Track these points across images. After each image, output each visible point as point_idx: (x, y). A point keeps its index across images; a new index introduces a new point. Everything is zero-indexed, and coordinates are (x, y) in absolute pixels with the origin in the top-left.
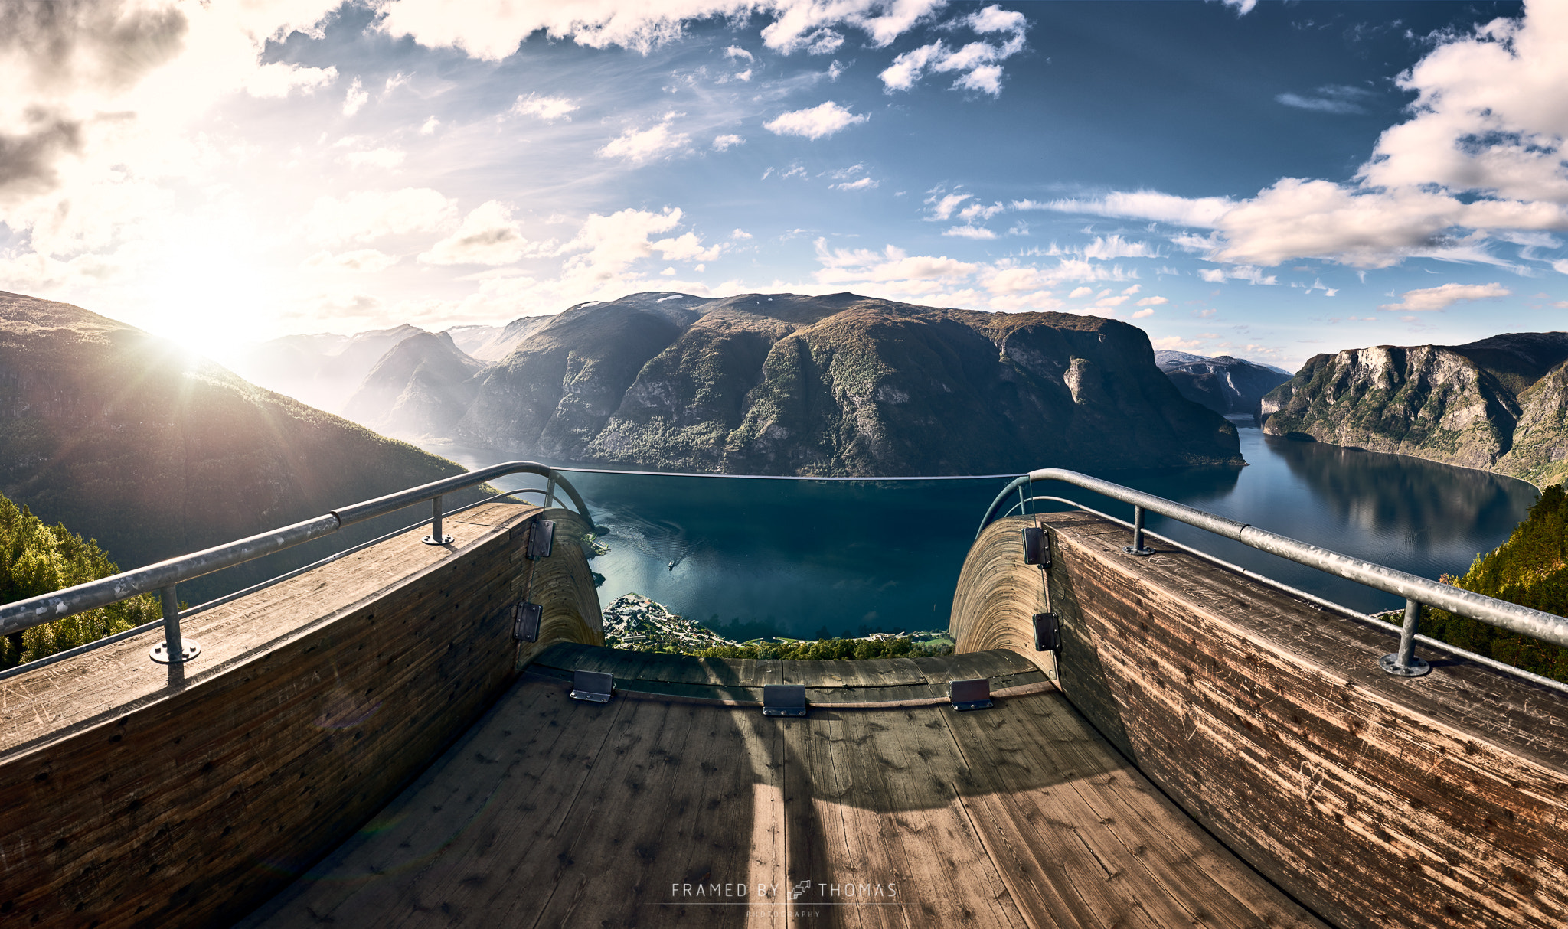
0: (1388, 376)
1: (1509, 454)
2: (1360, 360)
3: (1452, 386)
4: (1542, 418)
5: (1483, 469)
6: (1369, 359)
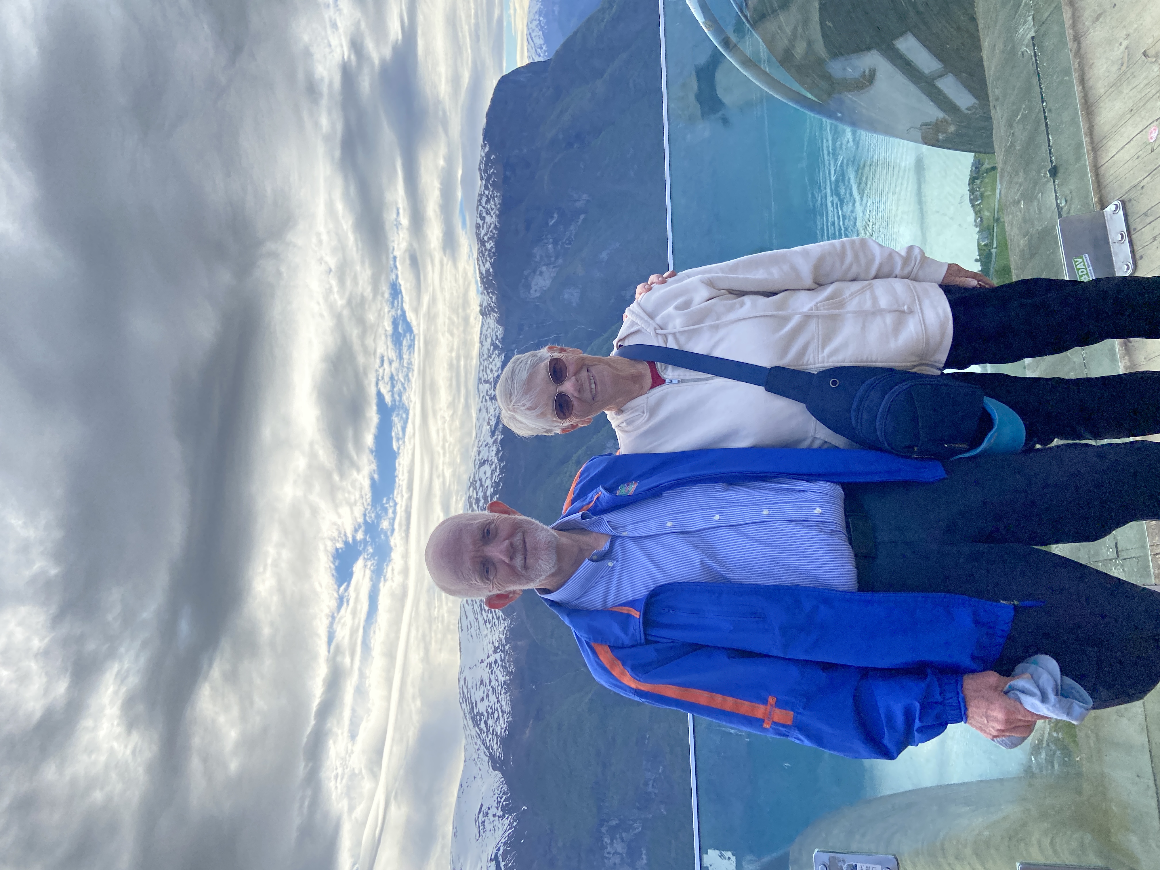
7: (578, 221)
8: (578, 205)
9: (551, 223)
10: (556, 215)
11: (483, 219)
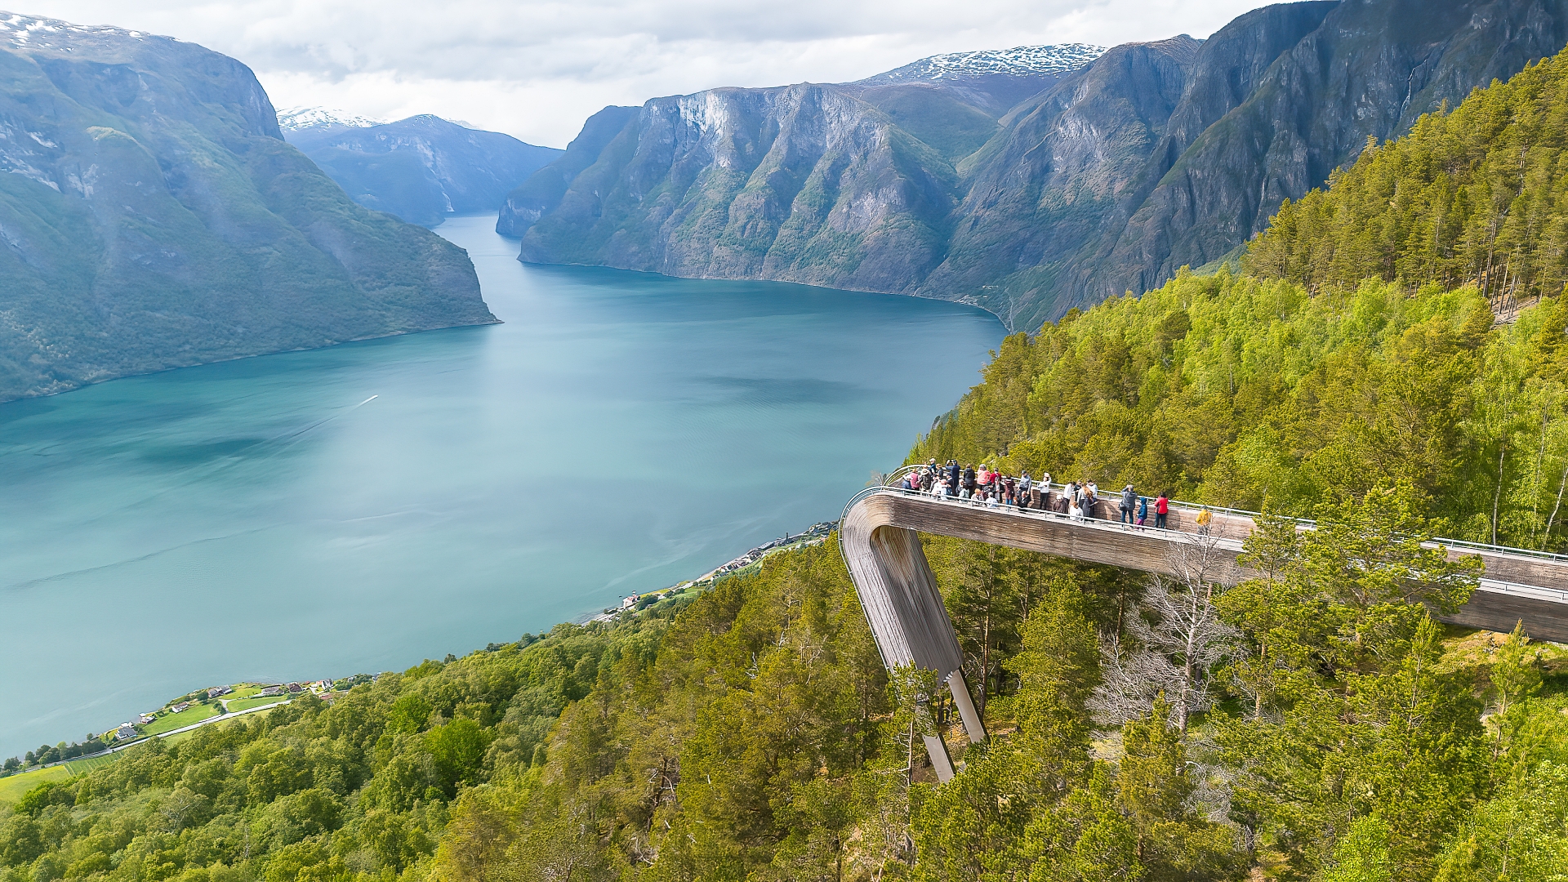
0: (738, 144)
1: (946, 265)
2: (682, 115)
3: (846, 156)
4: (1001, 200)
5: (902, 293)
6: (699, 115)
7: (45, 179)
8: (74, 180)
9: (33, 136)
10: (49, 144)
11: (21, 26)
